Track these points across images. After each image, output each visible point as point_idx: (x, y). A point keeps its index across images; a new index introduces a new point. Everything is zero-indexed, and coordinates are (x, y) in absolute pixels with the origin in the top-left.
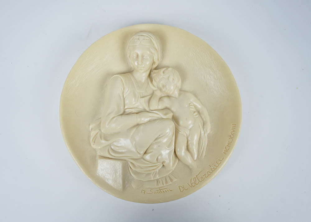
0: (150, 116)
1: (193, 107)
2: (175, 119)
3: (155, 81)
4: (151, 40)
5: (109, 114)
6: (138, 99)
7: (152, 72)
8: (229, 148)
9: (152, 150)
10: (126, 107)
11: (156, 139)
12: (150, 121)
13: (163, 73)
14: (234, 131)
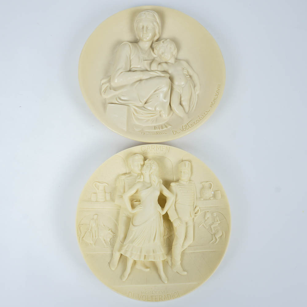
0: (151, 75)
1: (186, 71)
2: (171, 79)
3: (156, 49)
4: (154, 15)
5: (118, 70)
6: (142, 61)
7: (154, 43)
8: (214, 103)
9: (151, 100)
10: (131, 67)
11: (155, 91)
12: (150, 78)
13: (163, 42)
14: (219, 90)
